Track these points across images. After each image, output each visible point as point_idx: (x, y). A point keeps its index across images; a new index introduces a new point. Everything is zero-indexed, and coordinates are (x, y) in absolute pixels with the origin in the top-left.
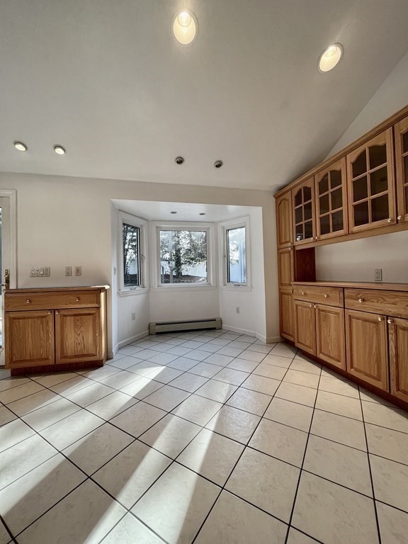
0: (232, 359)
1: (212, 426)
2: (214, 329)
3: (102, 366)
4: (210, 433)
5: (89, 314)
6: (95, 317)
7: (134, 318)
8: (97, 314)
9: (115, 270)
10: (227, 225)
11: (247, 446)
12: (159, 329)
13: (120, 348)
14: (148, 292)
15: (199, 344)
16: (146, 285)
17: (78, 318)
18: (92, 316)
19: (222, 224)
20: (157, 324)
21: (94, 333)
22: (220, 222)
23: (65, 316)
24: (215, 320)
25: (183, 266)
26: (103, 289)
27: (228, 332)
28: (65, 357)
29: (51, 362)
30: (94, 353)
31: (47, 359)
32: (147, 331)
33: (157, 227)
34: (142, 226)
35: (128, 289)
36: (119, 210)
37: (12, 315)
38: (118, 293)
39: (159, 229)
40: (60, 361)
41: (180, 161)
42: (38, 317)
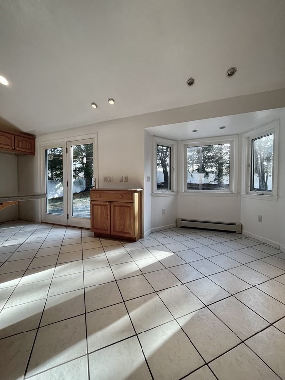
0: (239, 264)
1: (182, 322)
2: (234, 232)
3: (135, 242)
4: (177, 327)
5: (128, 207)
6: (131, 209)
7: (164, 213)
8: (131, 207)
9: (149, 178)
10: (252, 134)
11: (207, 364)
12: (185, 223)
13: (152, 232)
14: (176, 195)
15: (212, 242)
16: (174, 190)
17: (122, 208)
18: (129, 208)
19: (247, 135)
20: (183, 220)
21: (130, 219)
22: (245, 132)
23: (115, 206)
24: (235, 224)
25: (224, 177)
26: (136, 191)
27: (248, 237)
28: (115, 231)
29: (109, 232)
30: (130, 232)
31: (107, 230)
32: (175, 224)
33: (185, 145)
34: (172, 145)
35: (160, 192)
36: (154, 136)
37: (94, 203)
38: (151, 194)
39: (186, 146)
40: (113, 233)
41: (191, 82)
42: (104, 205)
